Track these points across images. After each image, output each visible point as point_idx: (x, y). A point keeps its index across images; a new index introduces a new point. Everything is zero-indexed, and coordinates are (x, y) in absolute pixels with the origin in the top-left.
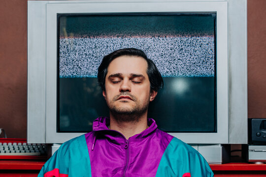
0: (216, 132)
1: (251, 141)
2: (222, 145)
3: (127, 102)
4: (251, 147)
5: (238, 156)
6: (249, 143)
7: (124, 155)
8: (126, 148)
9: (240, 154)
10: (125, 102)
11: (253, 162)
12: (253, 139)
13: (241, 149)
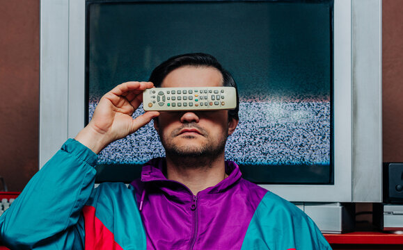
0: (333, 184)
1: (388, 199)
2: (342, 204)
3: (193, 137)
4: (387, 208)
5: (367, 222)
6: (384, 202)
7: (191, 220)
8: (194, 210)
9: (370, 218)
10: (190, 137)
11: (392, 231)
12: (390, 195)
13: (371, 210)
